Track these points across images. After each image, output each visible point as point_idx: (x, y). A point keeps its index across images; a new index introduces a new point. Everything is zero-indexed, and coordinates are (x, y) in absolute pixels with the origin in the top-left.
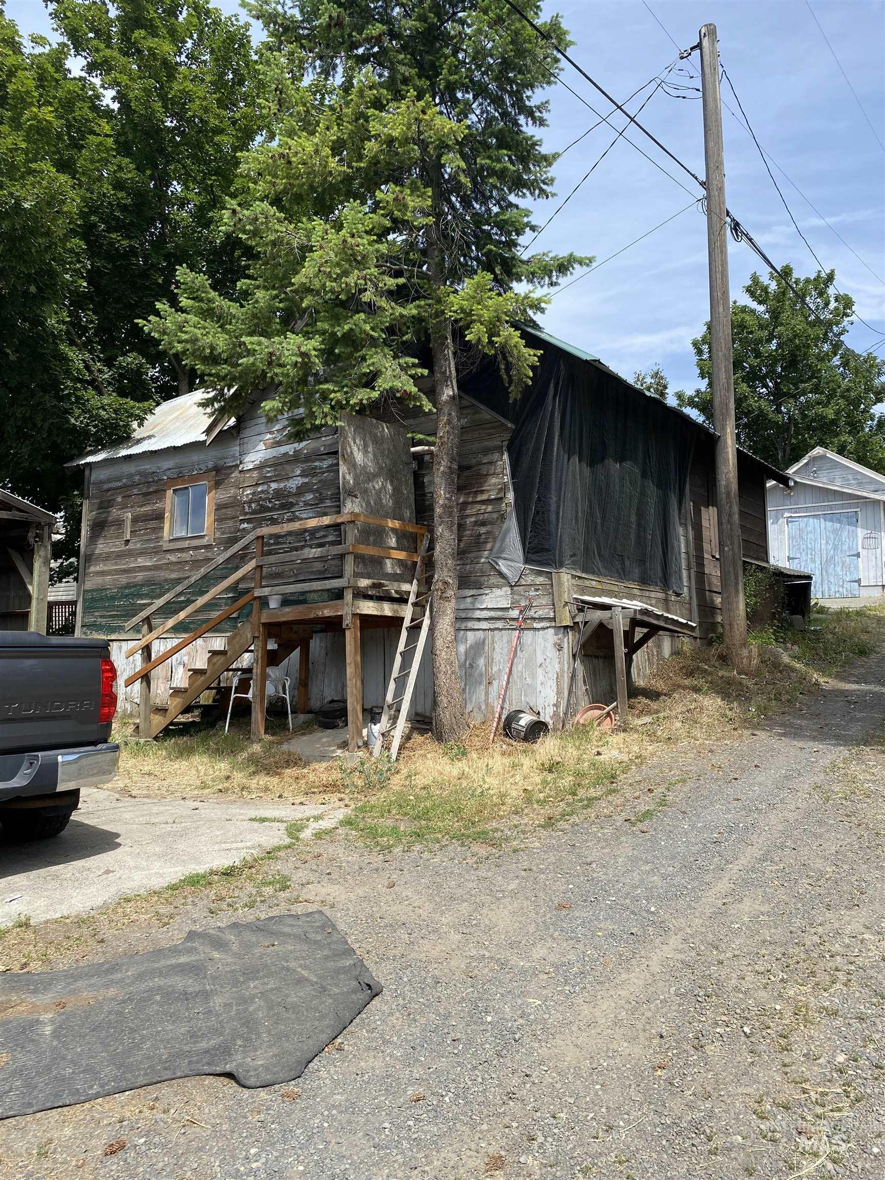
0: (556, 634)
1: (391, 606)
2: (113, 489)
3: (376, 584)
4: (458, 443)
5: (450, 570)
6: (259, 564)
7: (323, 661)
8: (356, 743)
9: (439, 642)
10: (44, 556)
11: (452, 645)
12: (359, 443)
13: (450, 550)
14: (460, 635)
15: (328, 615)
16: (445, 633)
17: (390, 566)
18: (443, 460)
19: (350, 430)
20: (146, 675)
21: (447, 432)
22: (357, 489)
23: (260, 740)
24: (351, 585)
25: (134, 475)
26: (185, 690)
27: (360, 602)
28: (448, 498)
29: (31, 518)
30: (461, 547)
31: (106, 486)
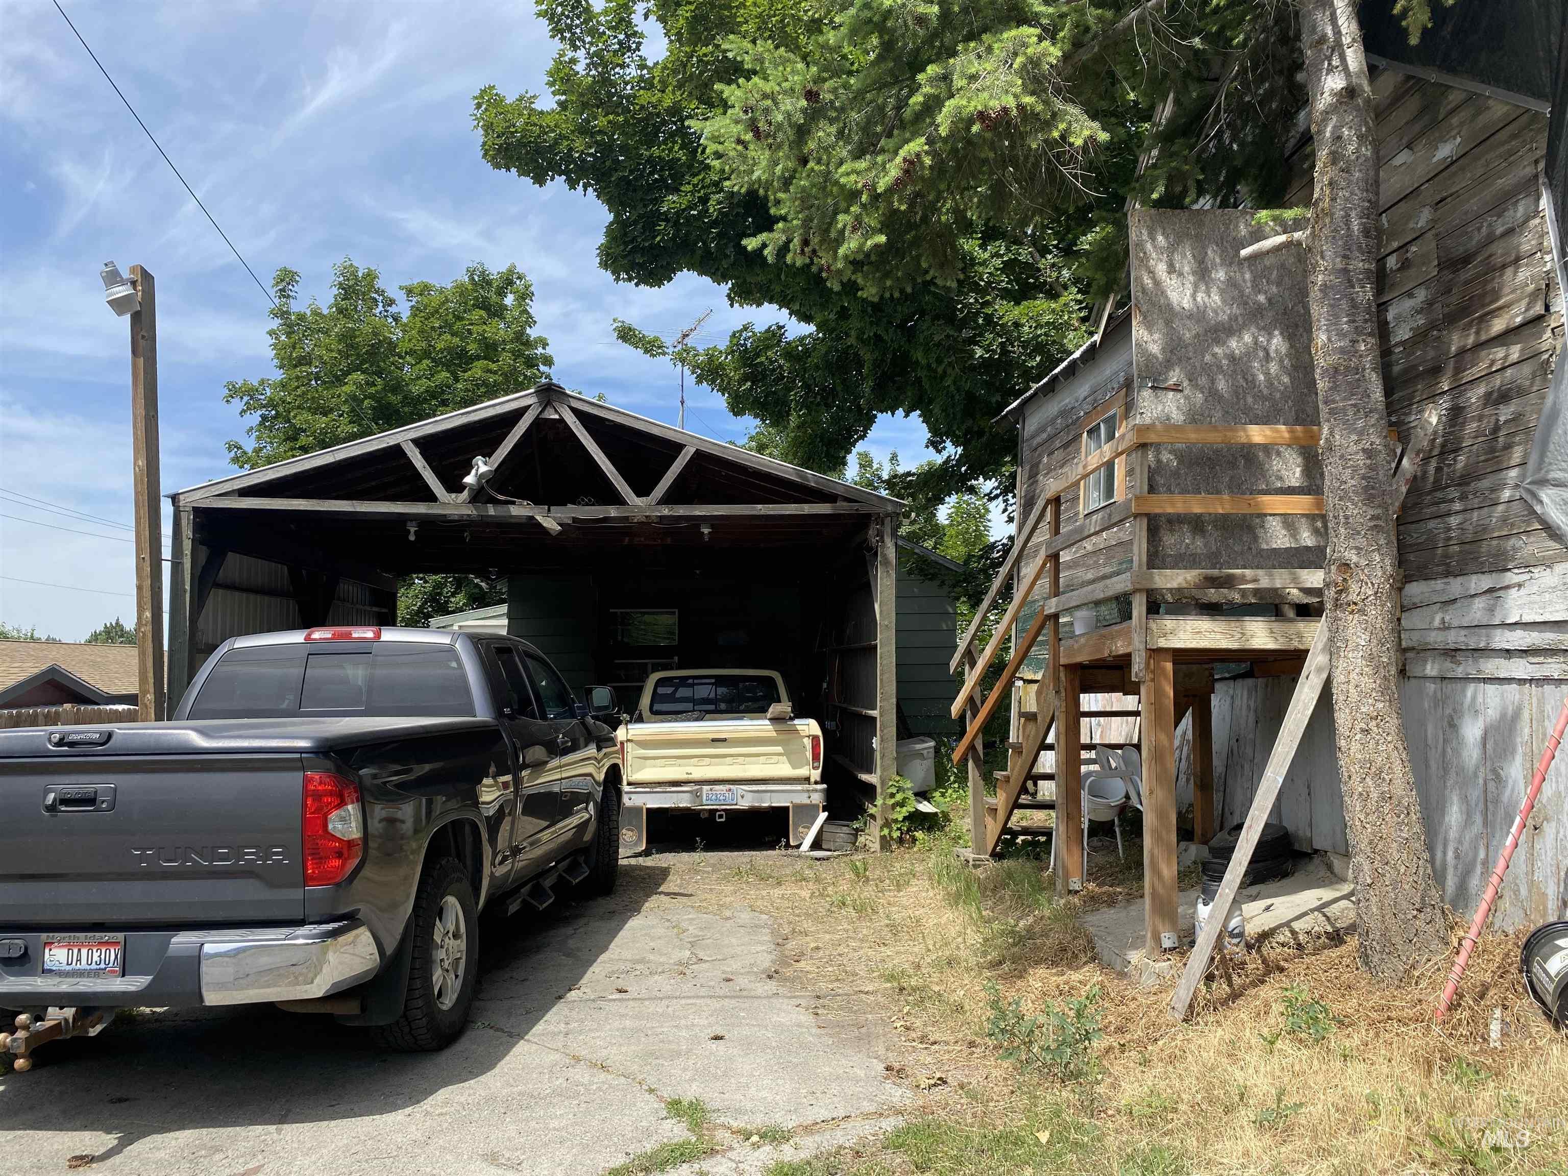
1: (1276, 626)
2: (1040, 445)
3: (1217, 578)
4: (1367, 204)
5: (1359, 533)
6: (1049, 552)
7: (1251, 736)
8: (1157, 939)
9: (1342, 718)
10: (886, 562)
11: (1378, 726)
12: (1187, 269)
13: (1353, 482)
14: (1469, 693)
15: (1121, 651)
16: (1353, 693)
17: (1284, 532)
18: (1323, 258)
19: (1155, 247)
20: (972, 747)
21: (1330, 184)
22: (1177, 370)
23: (1070, 892)
24: (1138, 586)
25: (1057, 417)
26: (1007, 779)
27: (1169, 623)
28: (1342, 351)
29: (864, 509)
30: (1460, 466)
31: (1035, 442)
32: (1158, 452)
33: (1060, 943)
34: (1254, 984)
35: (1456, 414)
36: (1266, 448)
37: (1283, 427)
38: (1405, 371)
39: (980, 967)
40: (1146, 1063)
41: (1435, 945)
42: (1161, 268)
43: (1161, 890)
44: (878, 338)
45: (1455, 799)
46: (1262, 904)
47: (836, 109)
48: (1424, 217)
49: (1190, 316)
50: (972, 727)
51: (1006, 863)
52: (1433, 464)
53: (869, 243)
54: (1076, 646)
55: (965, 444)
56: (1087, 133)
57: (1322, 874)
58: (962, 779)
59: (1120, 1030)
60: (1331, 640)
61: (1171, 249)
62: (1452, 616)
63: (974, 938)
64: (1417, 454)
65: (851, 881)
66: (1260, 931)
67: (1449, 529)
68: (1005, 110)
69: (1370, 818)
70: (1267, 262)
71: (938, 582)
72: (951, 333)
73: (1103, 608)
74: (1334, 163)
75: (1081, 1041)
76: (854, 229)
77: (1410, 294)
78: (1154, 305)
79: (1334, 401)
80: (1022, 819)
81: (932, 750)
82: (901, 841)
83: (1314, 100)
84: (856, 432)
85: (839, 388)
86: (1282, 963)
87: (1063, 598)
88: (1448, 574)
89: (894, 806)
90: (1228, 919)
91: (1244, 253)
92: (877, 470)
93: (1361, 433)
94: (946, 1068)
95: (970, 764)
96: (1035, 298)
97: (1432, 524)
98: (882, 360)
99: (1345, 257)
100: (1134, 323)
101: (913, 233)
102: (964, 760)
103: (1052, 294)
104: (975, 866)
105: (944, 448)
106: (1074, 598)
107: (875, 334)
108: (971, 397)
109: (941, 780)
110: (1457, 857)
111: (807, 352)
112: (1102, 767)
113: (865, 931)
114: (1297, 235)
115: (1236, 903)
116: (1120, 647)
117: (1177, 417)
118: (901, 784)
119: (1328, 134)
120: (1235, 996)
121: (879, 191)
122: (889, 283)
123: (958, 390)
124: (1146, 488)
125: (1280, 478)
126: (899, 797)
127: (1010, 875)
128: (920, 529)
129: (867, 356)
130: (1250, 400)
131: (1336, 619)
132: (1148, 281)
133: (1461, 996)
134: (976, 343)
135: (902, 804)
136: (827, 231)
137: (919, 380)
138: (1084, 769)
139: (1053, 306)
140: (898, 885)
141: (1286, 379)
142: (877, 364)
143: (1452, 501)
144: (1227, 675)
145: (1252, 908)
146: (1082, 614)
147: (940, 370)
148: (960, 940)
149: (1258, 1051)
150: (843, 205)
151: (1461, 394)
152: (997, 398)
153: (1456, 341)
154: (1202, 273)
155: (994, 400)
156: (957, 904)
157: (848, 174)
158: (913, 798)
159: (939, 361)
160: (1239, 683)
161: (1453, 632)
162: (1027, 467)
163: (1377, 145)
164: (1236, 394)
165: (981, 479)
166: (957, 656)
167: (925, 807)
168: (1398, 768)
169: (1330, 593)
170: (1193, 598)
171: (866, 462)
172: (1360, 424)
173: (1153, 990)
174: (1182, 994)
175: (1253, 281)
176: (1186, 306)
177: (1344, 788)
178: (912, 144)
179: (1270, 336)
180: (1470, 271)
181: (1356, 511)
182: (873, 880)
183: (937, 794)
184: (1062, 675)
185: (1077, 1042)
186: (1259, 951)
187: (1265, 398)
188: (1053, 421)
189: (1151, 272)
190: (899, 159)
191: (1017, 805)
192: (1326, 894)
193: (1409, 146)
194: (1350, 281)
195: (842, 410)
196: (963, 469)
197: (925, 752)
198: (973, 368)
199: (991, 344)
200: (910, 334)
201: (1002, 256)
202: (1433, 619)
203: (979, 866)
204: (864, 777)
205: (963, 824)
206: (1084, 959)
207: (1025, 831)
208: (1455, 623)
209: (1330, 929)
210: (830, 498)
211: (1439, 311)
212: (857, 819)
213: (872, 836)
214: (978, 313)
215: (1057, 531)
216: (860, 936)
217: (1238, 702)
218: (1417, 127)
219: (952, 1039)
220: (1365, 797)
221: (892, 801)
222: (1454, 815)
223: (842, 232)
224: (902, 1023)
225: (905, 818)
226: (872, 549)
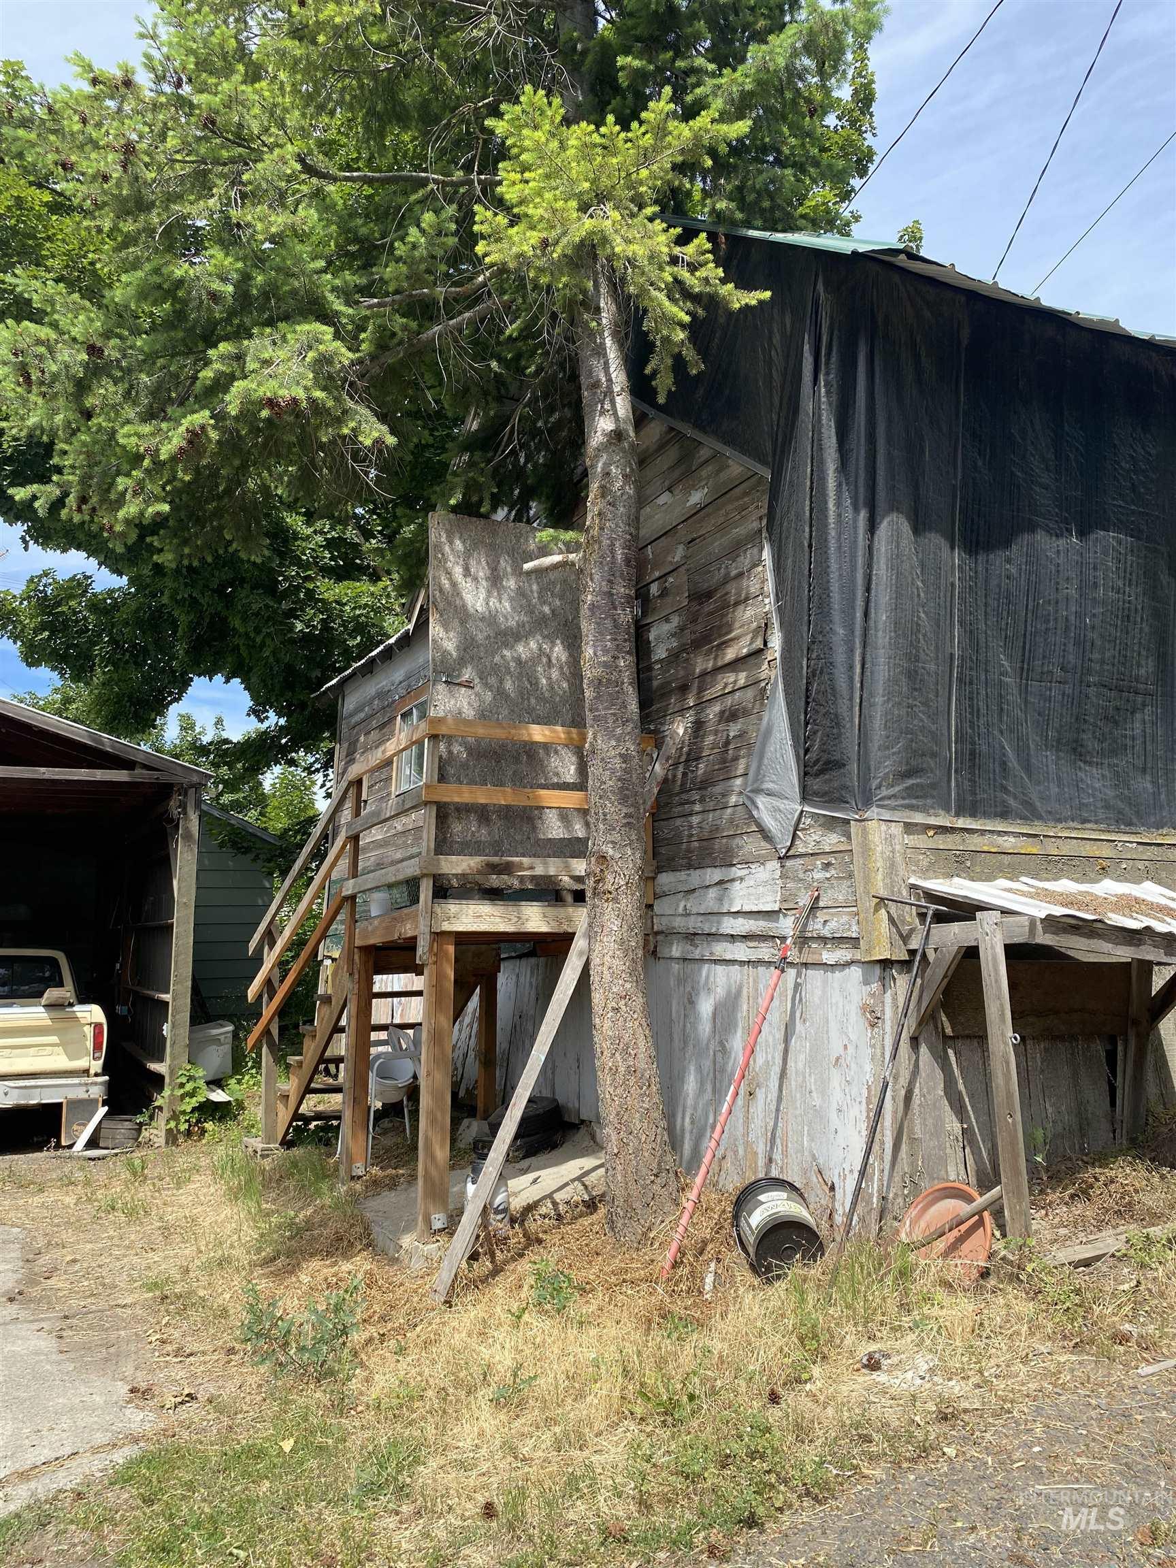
0: (866, 982)
1: (551, 911)
2: (358, 724)
3: (498, 865)
4: (628, 537)
5: (614, 829)
6: (350, 833)
7: (532, 1012)
8: (428, 1222)
9: (597, 997)
10: (188, 836)
11: (626, 1005)
12: (481, 574)
13: (611, 783)
14: (704, 973)
15: (410, 934)
16: (607, 976)
17: (558, 823)
18: (592, 580)
19: (452, 550)
20: (267, 1032)
21: (600, 514)
22: (469, 669)
23: (353, 1178)
24: (425, 871)
25: (373, 699)
26: (300, 1064)
27: (452, 907)
28: (605, 664)
29: (164, 778)
30: (700, 772)
31: (354, 720)
32: (450, 744)
33: (337, 1233)
34: (513, 1259)
35: (698, 727)
36: (546, 746)
37: (559, 728)
38: (662, 686)
39: (253, 1265)
40: (401, 1351)
41: (669, 1207)
42: (458, 571)
43: (434, 1173)
44: (194, 601)
45: (692, 1068)
46: (531, 1176)
47: (121, 369)
48: (679, 554)
49: (483, 619)
50: (268, 1010)
51: (297, 1152)
52: (681, 769)
53: (150, 510)
54: (370, 928)
55: (289, 716)
56: (376, 434)
57: (586, 1143)
58: (257, 1064)
59: (383, 1319)
60: (590, 925)
61: (467, 555)
62: (692, 904)
63: (250, 1234)
64: (667, 760)
65: (126, 1182)
66: (525, 1204)
67: (691, 827)
68: (295, 401)
69: (618, 1091)
70: (552, 576)
71: (252, 856)
72: (271, 603)
73: (395, 891)
74: (603, 496)
75: (337, 1337)
76: (135, 494)
77: (667, 619)
78: (449, 603)
79: (597, 710)
80: (311, 1104)
81: (230, 1035)
82: (189, 1133)
83: (590, 437)
84: (171, 694)
85: (151, 647)
86: (540, 1235)
87: (359, 880)
88: (690, 866)
89: (183, 1097)
90: (495, 1194)
91: (527, 566)
92: (200, 734)
93: (618, 740)
94: (200, 1381)
95: (265, 1049)
96: (359, 580)
97: (678, 822)
98: (198, 623)
99: (610, 581)
100: (431, 620)
101: (214, 504)
102: (257, 1047)
103: (375, 577)
104: (263, 1156)
105: (267, 718)
106: (368, 881)
107: (190, 596)
108: (290, 669)
109: (238, 1064)
110: (692, 1122)
111: (116, 606)
112: (393, 1048)
113: (133, 1237)
114: (572, 556)
115: (502, 1178)
116: (408, 930)
117: (469, 713)
118: (192, 1072)
119: (599, 470)
120: (496, 1271)
121: (162, 458)
122: (187, 551)
123: (277, 661)
124: (436, 777)
125: (557, 774)
126: (189, 1087)
127: (294, 1164)
128: (244, 798)
129: (183, 619)
130: (533, 701)
131: (594, 906)
132: (446, 583)
133: (684, 1254)
134: (297, 617)
135: (192, 1094)
136: (108, 490)
137: (237, 647)
138: (373, 1051)
139: (372, 589)
140: (178, 1183)
141: (565, 685)
142: (192, 627)
143: (693, 803)
144: (513, 954)
145: (515, 1184)
146: (378, 896)
147: (258, 640)
148: (235, 1237)
149: (506, 1327)
150: (125, 467)
151: (703, 710)
152: (317, 673)
153: (702, 664)
154: (495, 580)
155: (313, 675)
156: (237, 1199)
157: (129, 436)
158: (205, 1087)
159: (257, 630)
160: (524, 961)
161: (692, 918)
162: (346, 745)
163: (640, 488)
164: (521, 694)
165: (302, 754)
166: (257, 937)
167: (219, 1096)
168: (642, 1043)
169: (591, 882)
170: (477, 883)
171: (187, 724)
172: (619, 731)
173: (421, 1273)
174: (443, 1277)
175: (539, 593)
176: (479, 609)
177: (597, 1063)
178: (195, 416)
179: (553, 644)
180: (710, 606)
181: (613, 809)
182: (152, 1179)
183: (233, 1081)
184: (356, 957)
185: (334, 1337)
186: (522, 1224)
187: (546, 701)
188: (371, 702)
189: (449, 573)
190: (182, 429)
191: (309, 1090)
192: (587, 1163)
193: (669, 489)
194: (613, 603)
195: (155, 671)
196: (283, 741)
197: (222, 1038)
198: (293, 641)
199: (311, 619)
200: (229, 601)
201: (326, 533)
202: (678, 905)
203: (268, 1156)
204: (154, 1067)
205: (255, 1112)
206: (359, 1247)
207: (318, 1116)
208: (694, 911)
209: (586, 1197)
210: (129, 765)
211: (688, 637)
212: (141, 1113)
213: (156, 1132)
214: (298, 588)
215: (357, 813)
216: (127, 1242)
217: (522, 979)
218: (677, 473)
219: (210, 1348)
220: (614, 1071)
221: (182, 1091)
222: (691, 1084)
223: (123, 494)
224: (158, 1336)
225: (194, 1110)
226: (172, 820)
